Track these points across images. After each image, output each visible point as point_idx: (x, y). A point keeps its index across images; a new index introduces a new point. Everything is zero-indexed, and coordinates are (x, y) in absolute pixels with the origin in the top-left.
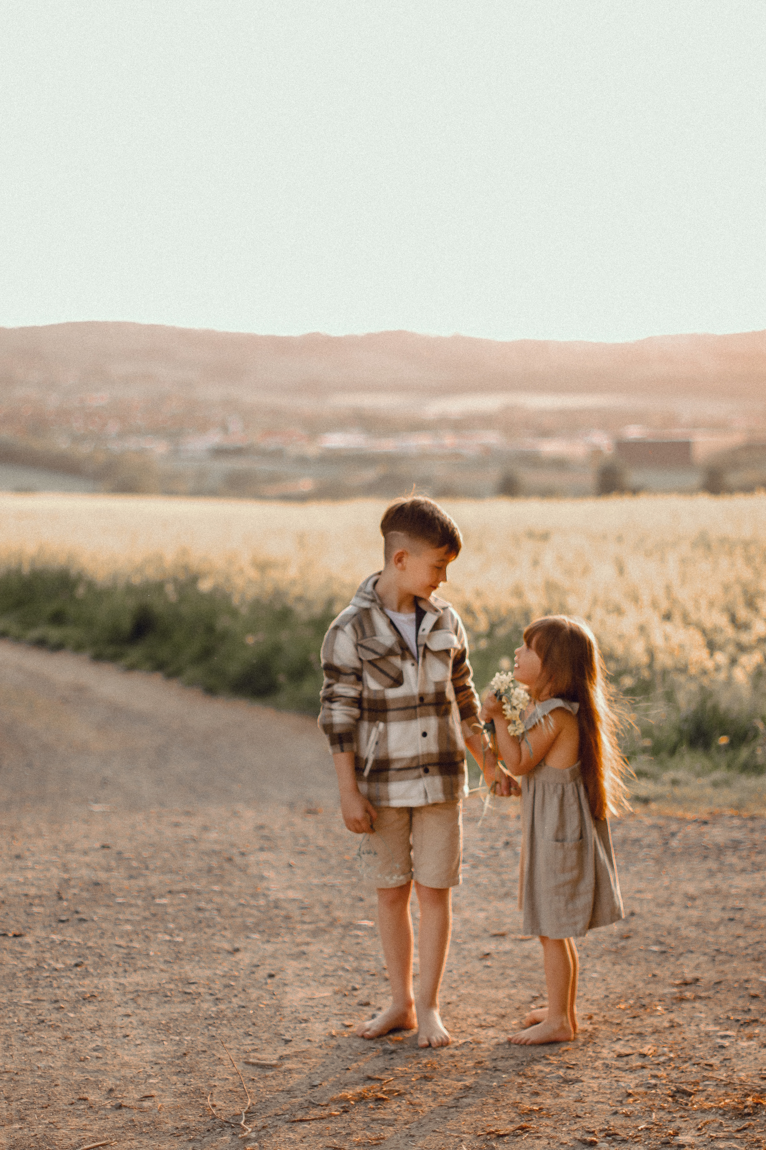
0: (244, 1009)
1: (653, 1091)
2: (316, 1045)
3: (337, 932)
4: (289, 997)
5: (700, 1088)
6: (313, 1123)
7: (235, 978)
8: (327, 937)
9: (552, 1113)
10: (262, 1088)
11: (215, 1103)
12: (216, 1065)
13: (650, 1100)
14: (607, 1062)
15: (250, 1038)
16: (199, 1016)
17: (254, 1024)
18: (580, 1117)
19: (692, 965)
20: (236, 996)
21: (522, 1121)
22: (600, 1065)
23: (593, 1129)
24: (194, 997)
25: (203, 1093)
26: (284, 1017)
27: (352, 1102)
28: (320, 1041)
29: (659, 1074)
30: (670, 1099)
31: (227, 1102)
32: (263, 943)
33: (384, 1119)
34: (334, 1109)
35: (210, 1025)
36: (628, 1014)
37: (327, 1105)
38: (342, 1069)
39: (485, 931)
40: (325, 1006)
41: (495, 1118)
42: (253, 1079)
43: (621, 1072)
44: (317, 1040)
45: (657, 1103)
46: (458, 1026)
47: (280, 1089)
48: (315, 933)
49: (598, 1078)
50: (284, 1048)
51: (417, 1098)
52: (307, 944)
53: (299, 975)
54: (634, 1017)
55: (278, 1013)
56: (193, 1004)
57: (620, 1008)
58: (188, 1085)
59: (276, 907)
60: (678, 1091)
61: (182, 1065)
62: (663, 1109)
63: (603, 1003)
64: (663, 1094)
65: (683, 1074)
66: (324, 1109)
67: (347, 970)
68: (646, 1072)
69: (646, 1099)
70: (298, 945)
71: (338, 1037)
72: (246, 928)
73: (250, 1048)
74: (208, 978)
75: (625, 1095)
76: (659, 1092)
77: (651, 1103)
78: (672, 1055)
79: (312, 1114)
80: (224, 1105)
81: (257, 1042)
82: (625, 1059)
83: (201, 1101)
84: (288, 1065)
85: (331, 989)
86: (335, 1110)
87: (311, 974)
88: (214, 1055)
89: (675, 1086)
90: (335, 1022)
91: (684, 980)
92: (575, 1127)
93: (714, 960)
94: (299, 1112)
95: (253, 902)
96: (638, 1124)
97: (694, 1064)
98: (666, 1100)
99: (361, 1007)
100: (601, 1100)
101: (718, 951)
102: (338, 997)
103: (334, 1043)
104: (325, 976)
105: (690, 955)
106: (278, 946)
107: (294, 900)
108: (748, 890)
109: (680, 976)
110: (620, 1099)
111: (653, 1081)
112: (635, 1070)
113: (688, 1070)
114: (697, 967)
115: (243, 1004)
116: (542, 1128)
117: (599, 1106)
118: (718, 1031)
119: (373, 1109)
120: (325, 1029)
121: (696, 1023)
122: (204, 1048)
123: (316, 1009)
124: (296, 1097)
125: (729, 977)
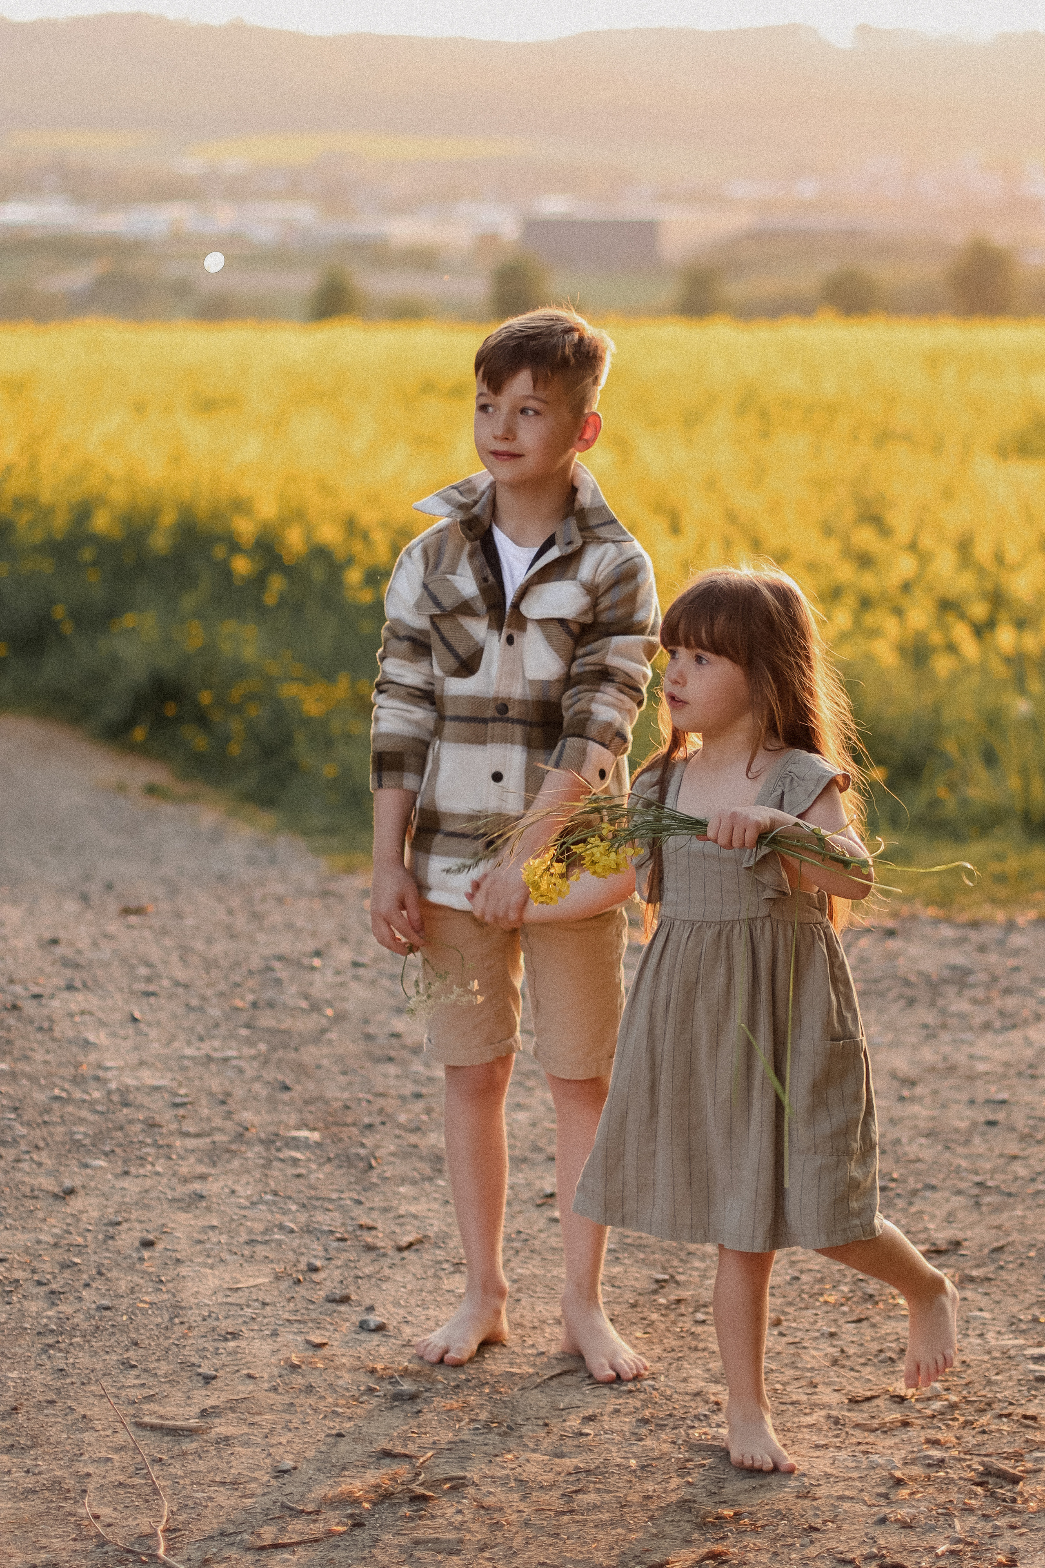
0: (108, 1313)
1: (942, 1474)
2: (266, 1386)
3: (254, 1153)
4: (191, 1287)
5: (1029, 1465)
6: (300, 1551)
7: (80, 1249)
8: (236, 1163)
9: (760, 1523)
10: (181, 1477)
11: (97, 1511)
12: (82, 1430)
13: (941, 1491)
14: (834, 1413)
15: (134, 1372)
16: (26, 1329)
17: (136, 1344)
18: (816, 1530)
19: (941, 1213)
20: (87, 1285)
21: (706, 1540)
22: (822, 1419)
23: (851, 1556)
24: (8, 1289)
25: (69, 1491)
26: (189, 1328)
27: (367, 1505)
28: (272, 1377)
29: (943, 1436)
30: (979, 1490)
31: (120, 1507)
32: (116, 1176)
33: (438, 1539)
34: (333, 1522)
35: (50, 1346)
36: (844, 1313)
37: (317, 1512)
38: (328, 1435)
39: (537, 1149)
40: (264, 1304)
41: (655, 1535)
42: (161, 1460)
43: (866, 1434)
44: (266, 1376)
45: (954, 1497)
46: (530, 1342)
47: (218, 1479)
48: (213, 1156)
49: (826, 1446)
50: (204, 1392)
51: (491, 1493)
52: (203, 1177)
53: (199, 1242)
54: (860, 1321)
55: (177, 1321)
56: (9, 1303)
57: (826, 1303)
58: (34, 1474)
59: (126, 1104)
60: (989, 1472)
61: (15, 1432)
62: (970, 1510)
63: (792, 1294)
64: (960, 1478)
65: (986, 1436)
66: (315, 1521)
67: (292, 1231)
68: (912, 1432)
69: (931, 1490)
70: (185, 1180)
71: (303, 1367)
72: (79, 1145)
73: (138, 1393)
74: (27, 1250)
75: (891, 1482)
76: (953, 1475)
77: (942, 1498)
78: (954, 1398)
79: (294, 1531)
80: (115, 1514)
81: (151, 1381)
82: (865, 1406)
83: (68, 1506)
84: (221, 1428)
85: (267, 1269)
86: (336, 1522)
87: (224, 1239)
88: (72, 1410)
89: (982, 1463)
90: (291, 1336)
91: (934, 1244)
92: (813, 1551)
93: (978, 1204)
94: (266, 1528)
95: (78, 1095)
96: (932, 1544)
97: (1000, 1416)
98: (971, 1492)
99: (334, 1306)
100: (847, 1493)
101: (980, 1184)
102: (284, 1285)
103: (298, 1380)
104: (251, 1242)
105: (928, 1194)
106: (149, 1183)
107: (157, 1088)
108: (1007, 1065)
109: (922, 1236)
110: (883, 1490)
111: (936, 1453)
112: (891, 1429)
113: (993, 1427)
114: (950, 1217)
115: (106, 1302)
116: (751, 1555)
117: (846, 1505)
118: (1022, 1348)
119: (412, 1519)
120: (275, 1352)
121: (978, 1332)
122: (52, 1396)
123: (248, 1311)
124: (252, 1495)
125: (1015, 1236)
